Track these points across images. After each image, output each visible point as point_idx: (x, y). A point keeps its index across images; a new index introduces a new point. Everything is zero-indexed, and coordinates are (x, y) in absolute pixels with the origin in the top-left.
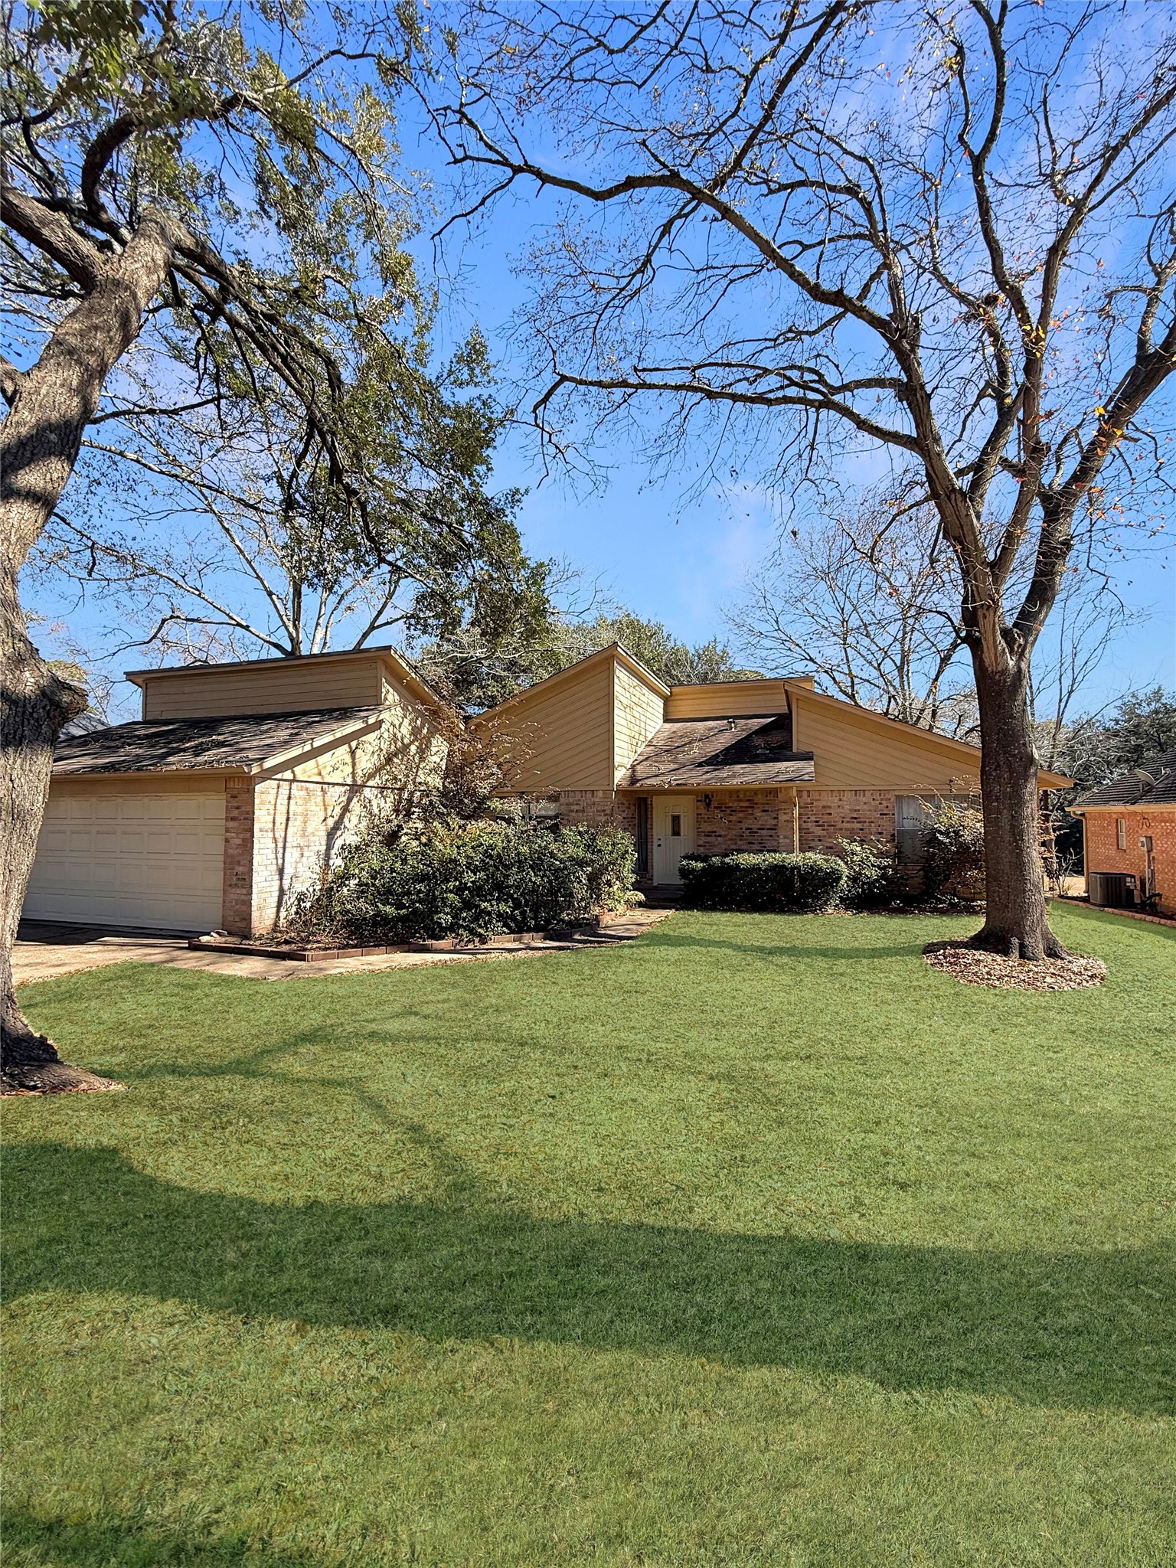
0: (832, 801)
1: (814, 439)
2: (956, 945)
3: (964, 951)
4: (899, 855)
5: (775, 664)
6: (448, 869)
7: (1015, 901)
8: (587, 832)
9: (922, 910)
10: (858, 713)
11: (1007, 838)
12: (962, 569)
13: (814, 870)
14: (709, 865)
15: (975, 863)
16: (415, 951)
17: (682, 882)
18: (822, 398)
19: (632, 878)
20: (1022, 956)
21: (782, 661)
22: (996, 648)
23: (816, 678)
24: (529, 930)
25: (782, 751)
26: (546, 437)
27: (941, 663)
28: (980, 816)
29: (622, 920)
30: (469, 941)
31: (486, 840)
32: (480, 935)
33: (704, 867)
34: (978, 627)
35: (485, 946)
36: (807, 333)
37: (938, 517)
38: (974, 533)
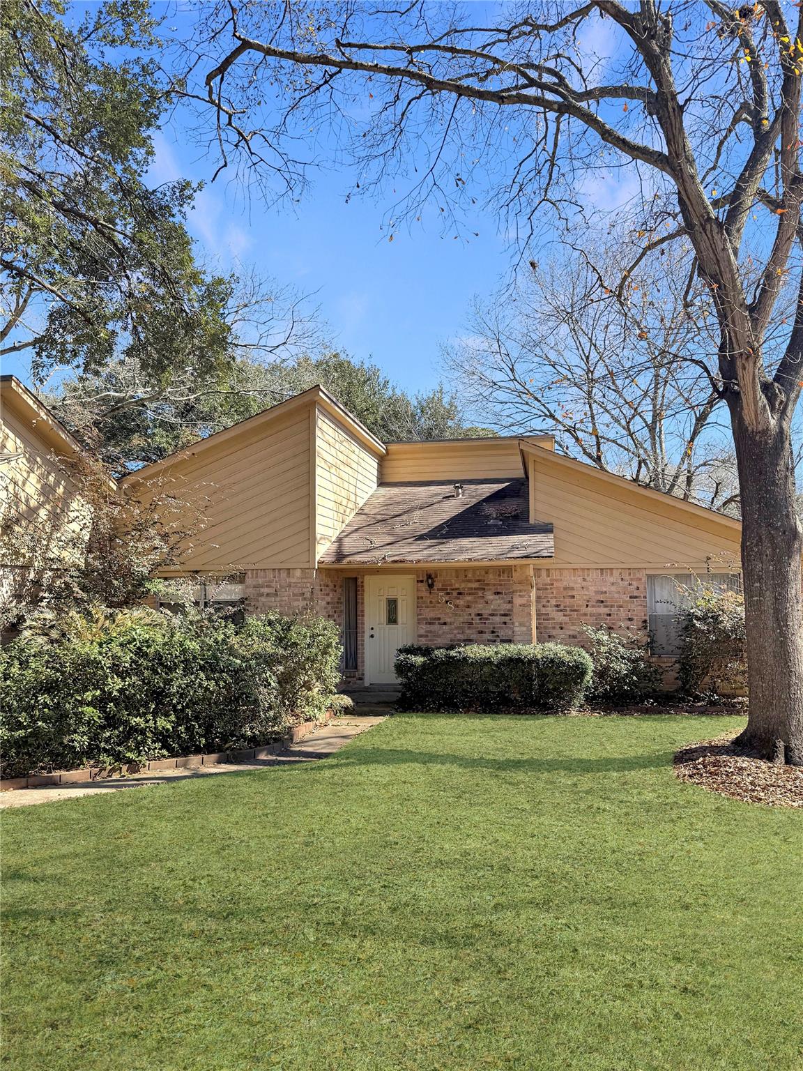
0: (575, 581)
1: (554, 153)
2: (715, 750)
3: (725, 757)
4: (651, 645)
5: (510, 420)
6: (87, 672)
7: (780, 698)
8: (279, 622)
9: (679, 710)
10: (605, 478)
11: (770, 624)
12: (718, 311)
13: (553, 663)
14: (433, 660)
15: (737, 654)
16: (35, 787)
17: (399, 680)
18: (560, 99)
19: (334, 678)
20: (788, 761)
21: (518, 417)
22: (756, 403)
23: (558, 439)
24: (198, 751)
25: (516, 522)
26: (224, 118)
27: (696, 424)
28: (741, 599)
29: (323, 732)
30: (113, 770)
31: (141, 633)
32: (130, 761)
33: (424, 664)
34: (736, 379)
35: (136, 776)
36: (545, 27)
37: (693, 253)
38: (731, 270)
